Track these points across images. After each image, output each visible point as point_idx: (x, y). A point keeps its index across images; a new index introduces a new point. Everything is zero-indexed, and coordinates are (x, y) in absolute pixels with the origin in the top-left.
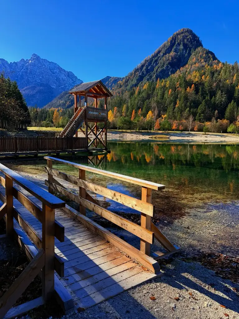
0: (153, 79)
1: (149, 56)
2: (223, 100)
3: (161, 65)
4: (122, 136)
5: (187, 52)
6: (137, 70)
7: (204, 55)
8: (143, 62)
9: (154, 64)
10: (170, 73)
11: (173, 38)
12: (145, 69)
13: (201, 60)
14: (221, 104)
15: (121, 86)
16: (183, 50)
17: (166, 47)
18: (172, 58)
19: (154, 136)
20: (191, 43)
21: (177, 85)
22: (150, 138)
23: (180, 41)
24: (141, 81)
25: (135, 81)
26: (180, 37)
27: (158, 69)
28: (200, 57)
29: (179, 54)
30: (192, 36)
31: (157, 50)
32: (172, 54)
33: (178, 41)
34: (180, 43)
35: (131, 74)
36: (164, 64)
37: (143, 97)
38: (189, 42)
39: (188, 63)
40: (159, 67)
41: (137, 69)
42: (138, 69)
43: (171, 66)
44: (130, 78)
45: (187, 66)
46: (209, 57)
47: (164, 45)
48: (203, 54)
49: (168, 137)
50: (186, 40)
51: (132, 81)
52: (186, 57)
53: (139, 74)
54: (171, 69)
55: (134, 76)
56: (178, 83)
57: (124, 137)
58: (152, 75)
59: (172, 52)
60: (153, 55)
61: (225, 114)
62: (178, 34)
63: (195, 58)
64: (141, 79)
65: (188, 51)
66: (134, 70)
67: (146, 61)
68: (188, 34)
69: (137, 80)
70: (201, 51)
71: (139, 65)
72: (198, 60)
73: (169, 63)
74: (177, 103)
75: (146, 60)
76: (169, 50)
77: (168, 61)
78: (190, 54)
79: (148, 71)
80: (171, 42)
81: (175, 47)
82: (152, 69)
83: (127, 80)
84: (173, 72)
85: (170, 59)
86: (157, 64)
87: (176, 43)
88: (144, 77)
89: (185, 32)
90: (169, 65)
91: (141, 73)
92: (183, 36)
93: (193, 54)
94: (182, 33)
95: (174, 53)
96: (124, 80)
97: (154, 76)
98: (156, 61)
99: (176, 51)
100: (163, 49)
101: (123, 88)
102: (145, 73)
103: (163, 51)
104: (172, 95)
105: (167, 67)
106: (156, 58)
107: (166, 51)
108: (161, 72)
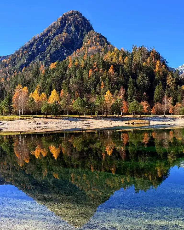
0: (47, 59)
1: (38, 35)
2: (146, 82)
3: (54, 45)
4: (88, 124)
5: (80, 35)
6: (24, 49)
7: (98, 38)
8: (31, 40)
9: (44, 43)
10: (65, 54)
11: (62, 18)
12: (35, 48)
13: (96, 44)
14: (144, 87)
15: (6, 66)
16: (75, 31)
17: (56, 27)
18: (65, 39)
19: (131, 122)
20: (83, 26)
21: (94, 65)
22: (126, 124)
23: (71, 22)
24: (33, 61)
25: (25, 60)
26: (70, 18)
27: (50, 49)
28: (94, 40)
29: (71, 35)
30: (82, 19)
31: (45, 29)
32: (64, 34)
33: (68, 22)
34: (71, 25)
35: (18, 53)
36: (57, 44)
37: (57, 77)
38: (80, 24)
39: (83, 45)
40: (52, 47)
41: (24, 47)
42: (26, 48)
43: (65, 47)
44: (17, 56)
45: (83, 48)
46: (103, 41)
47: (54, 25)
48: (96, 38)
49: (147, 121)
50: (76, 22)
51: (20, 60)
52: (79, 39)
53: (28, 53)
54: (66, 50)
55: (22, 55)
56: (95, 63)
57: (91, 124)
58: (44, 55)
59: (64, 33)
60: (42, 34)
61: (153, 96)
62: (67, 15)
63: (89, 41)
64: (31, 58)
65: (80, 33)
66: (21, 48)
67: (35, 40)
68: (78, 17)
69: (28, 60)
70: (93, 34)
71: (27, 43)
72: (93, 43)
73: (63, 44)
74: (102, 85)
75: (34, 38)
76: (60, 30)
77: (61, 42)
78: (82, 37)
79: (38, 50)
80: (61, 22)
81: (66, 28)
82: (44, 49)
83: (13, 59)
84: (69, 54)
85: (64, 40)
86: (48, 44)
87: (67, 24)
88: (35, 56)
89: (75, 14)
90: (63, 46)
91: (31, 52)
92: (73, 18)
93: (86, 37)
94: (72, 14)
95: (66, 33)
96: (10, 59)
97: (48, 57)
98: (47, 40)
99: (67, 32)
100: (53, 29)
101: (9, 67)
102: (36, 52)
103: (54, 30)
104: (93, 75)
105: (62, 47)
106: (47, 37)
107: (57, 30)
108: (55, 52)
